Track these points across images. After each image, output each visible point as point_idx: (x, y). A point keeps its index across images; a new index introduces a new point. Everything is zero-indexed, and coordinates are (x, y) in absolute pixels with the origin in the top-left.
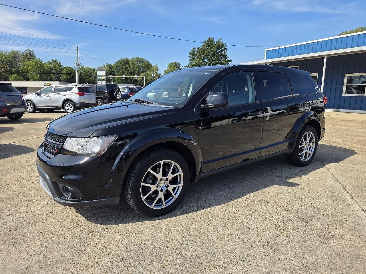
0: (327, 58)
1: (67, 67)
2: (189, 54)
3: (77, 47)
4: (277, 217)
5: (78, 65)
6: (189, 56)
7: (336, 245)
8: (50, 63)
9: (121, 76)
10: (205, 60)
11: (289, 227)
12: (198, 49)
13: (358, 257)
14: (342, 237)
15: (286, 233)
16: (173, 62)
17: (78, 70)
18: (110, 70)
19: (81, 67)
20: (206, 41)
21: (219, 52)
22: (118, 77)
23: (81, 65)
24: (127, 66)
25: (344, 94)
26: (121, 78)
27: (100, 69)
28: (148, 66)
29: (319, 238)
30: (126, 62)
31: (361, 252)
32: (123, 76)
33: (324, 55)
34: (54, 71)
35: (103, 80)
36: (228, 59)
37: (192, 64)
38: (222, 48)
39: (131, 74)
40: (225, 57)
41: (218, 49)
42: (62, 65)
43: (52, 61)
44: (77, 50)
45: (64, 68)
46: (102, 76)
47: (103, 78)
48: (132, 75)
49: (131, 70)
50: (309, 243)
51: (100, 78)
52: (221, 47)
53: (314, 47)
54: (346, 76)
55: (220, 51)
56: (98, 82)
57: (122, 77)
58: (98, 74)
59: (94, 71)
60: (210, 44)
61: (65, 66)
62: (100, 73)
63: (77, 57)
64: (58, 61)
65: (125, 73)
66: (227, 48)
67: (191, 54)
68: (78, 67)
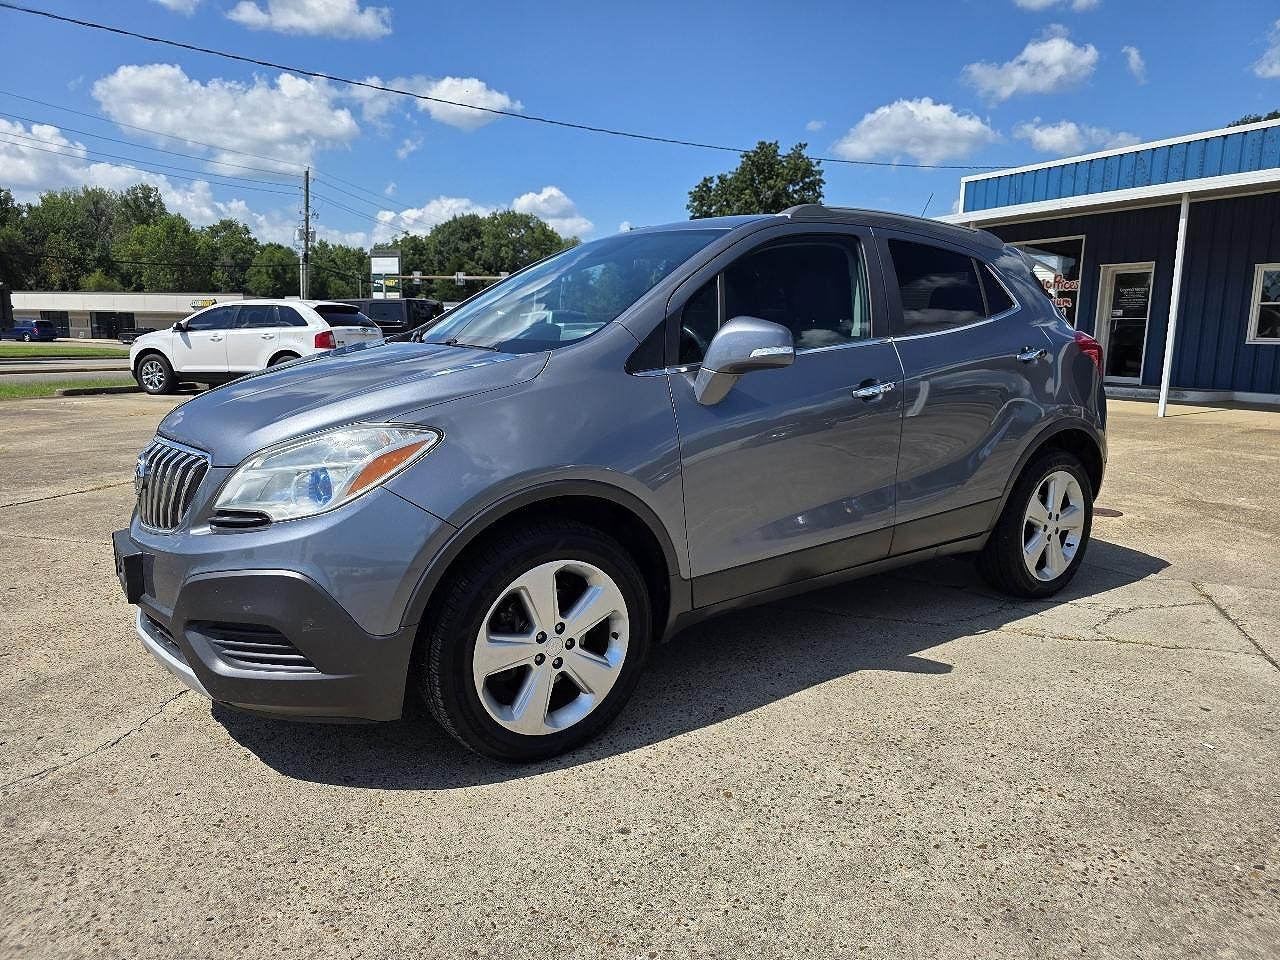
1: (271, 245)
2: (688, 200)
3: (304, 175)
5: (307, 235)
6: (688, 207)
8: (214, 231)
9: (454, 274)
12: (722, 179)
17: (306, 255)
18: (414, 256)
19: (317, 245)
20: (751, 154)
21: (795, 192)
22: (443, 280)
23: (318, 239)
24: (475, 242)
25: (1252, 337)
26: (453, 281)
27: (381, 251)
28: (548, 242)
30: (470, 229)
32: (461, 276)
34: (226, 259)
35: (390, 289)
38: (807, 180)
39: (488, 268)
41: (792, 182)
42: (252, 236)
43: (222, 222)
44: (304, 186)
45: (263, 249)
46: (388, 276)
47: (391, 283)
48: (491, 274)
49: (486, 255)
51: (382, 282)
52: (804, 175)
53: (1139, 168)
54: (1261, 270)
55: (797, 187)
56: (375, 293)
57: (455, 278)
58: (375, 270)
59: (361, 259)
60: (762, 162)
61: (262, 242)
62: (381, 266)
63: (304, 211)
64: (241, 225)
65: (467, 267)
66: (822, 178)
67: (695, 197)
68: (307, 244)
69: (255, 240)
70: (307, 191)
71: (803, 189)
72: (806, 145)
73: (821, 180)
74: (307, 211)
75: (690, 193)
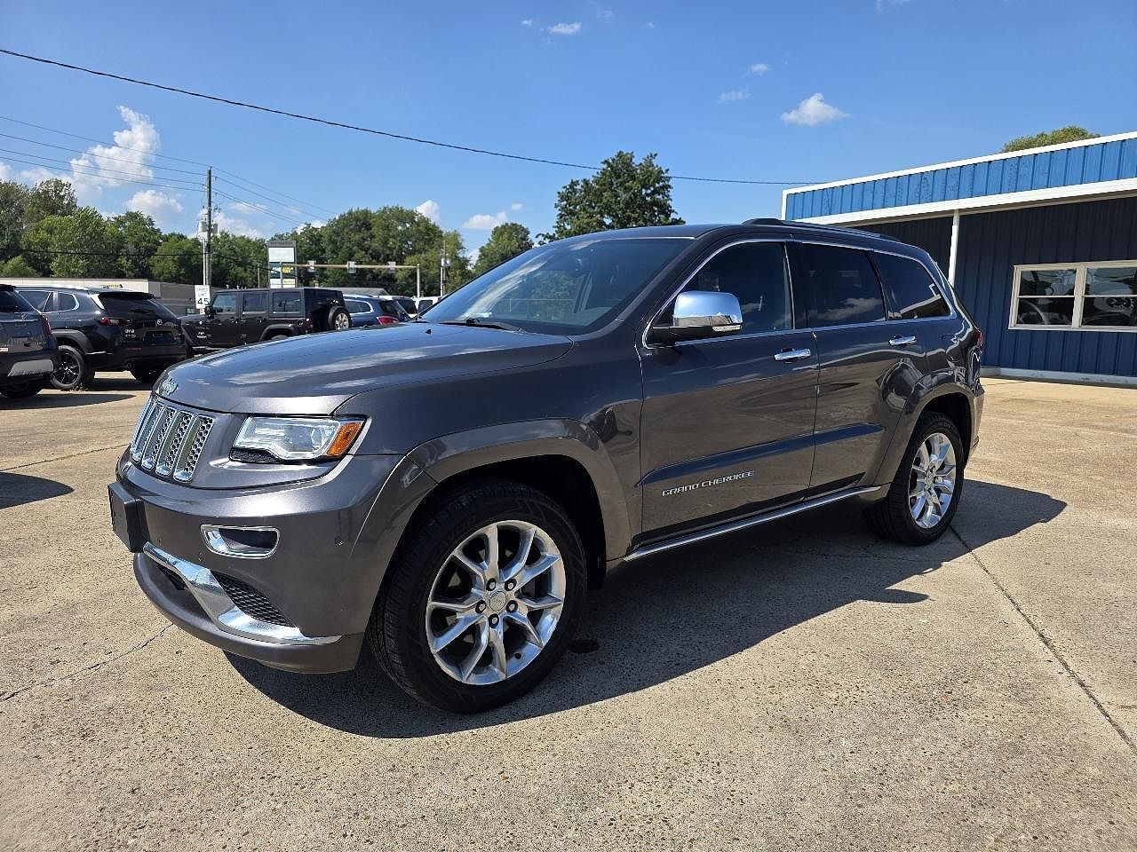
0: (962, 217)
1: (173, 234)
2: (556, 199)
3: (206, 173)
4: (811, 657)
5: (210, 228)
6: (556, 206)
7: (965, 722)
8: (119, 222)
9: (345, 263)
10: (605, 220)
11: (842, 682)
12: (586, 182)
13: (1016, 751)
14: (980, 703)
15: (835, 696)
16: (507, 224)
17: (209, 246)
18: (311, 246)
19: (219, 235)
20: (611, 161)
21: (647, 195)
22: (335, 269)
23: (219, 230)
24: (365, 233)
25: (1012, 324)
26: (345, 269)
27: (279, 241)
28: (429, 235)
29: (919, 707)
30: (362, 222)
31: (1028, 738)
32: (352, 264)
33: (952, 211)
34: (131, 247)
35: (287, 276)
36: (673, 216)
37: (566, 229)
38: (657, 185)
39: (376, 257)
40: (665, 210)
41: (645, 186)
42: (156, 227)
43: (127, 214)
44: (207, 184)
45: (166, 239)
46: (283, 265)
47: (288, 270)
48: (378, 262)
49: (376, 245)
50: (893, 719)
51: (279, 269)
52: (655, 180)
53: (924, 186)
54: (1019, 270)
55: (649, 191)
56: (272, 281)
57: (347, 266)
58: (272, 259)
59: (261, 248)
60: (620, 169)
61: (165, 232)
62: (279, 255)
63: (207, 206)
64: (145, 217)
65: (356, 256)
66: (670, 183)
67: (562, 197)
68: (209, 235)
69: (159, 230)
70: (210, 187)
71: (654, 193)
72: (656, 155)
73: (670, 187)
74: (210, 205)
75: (559, 193)
